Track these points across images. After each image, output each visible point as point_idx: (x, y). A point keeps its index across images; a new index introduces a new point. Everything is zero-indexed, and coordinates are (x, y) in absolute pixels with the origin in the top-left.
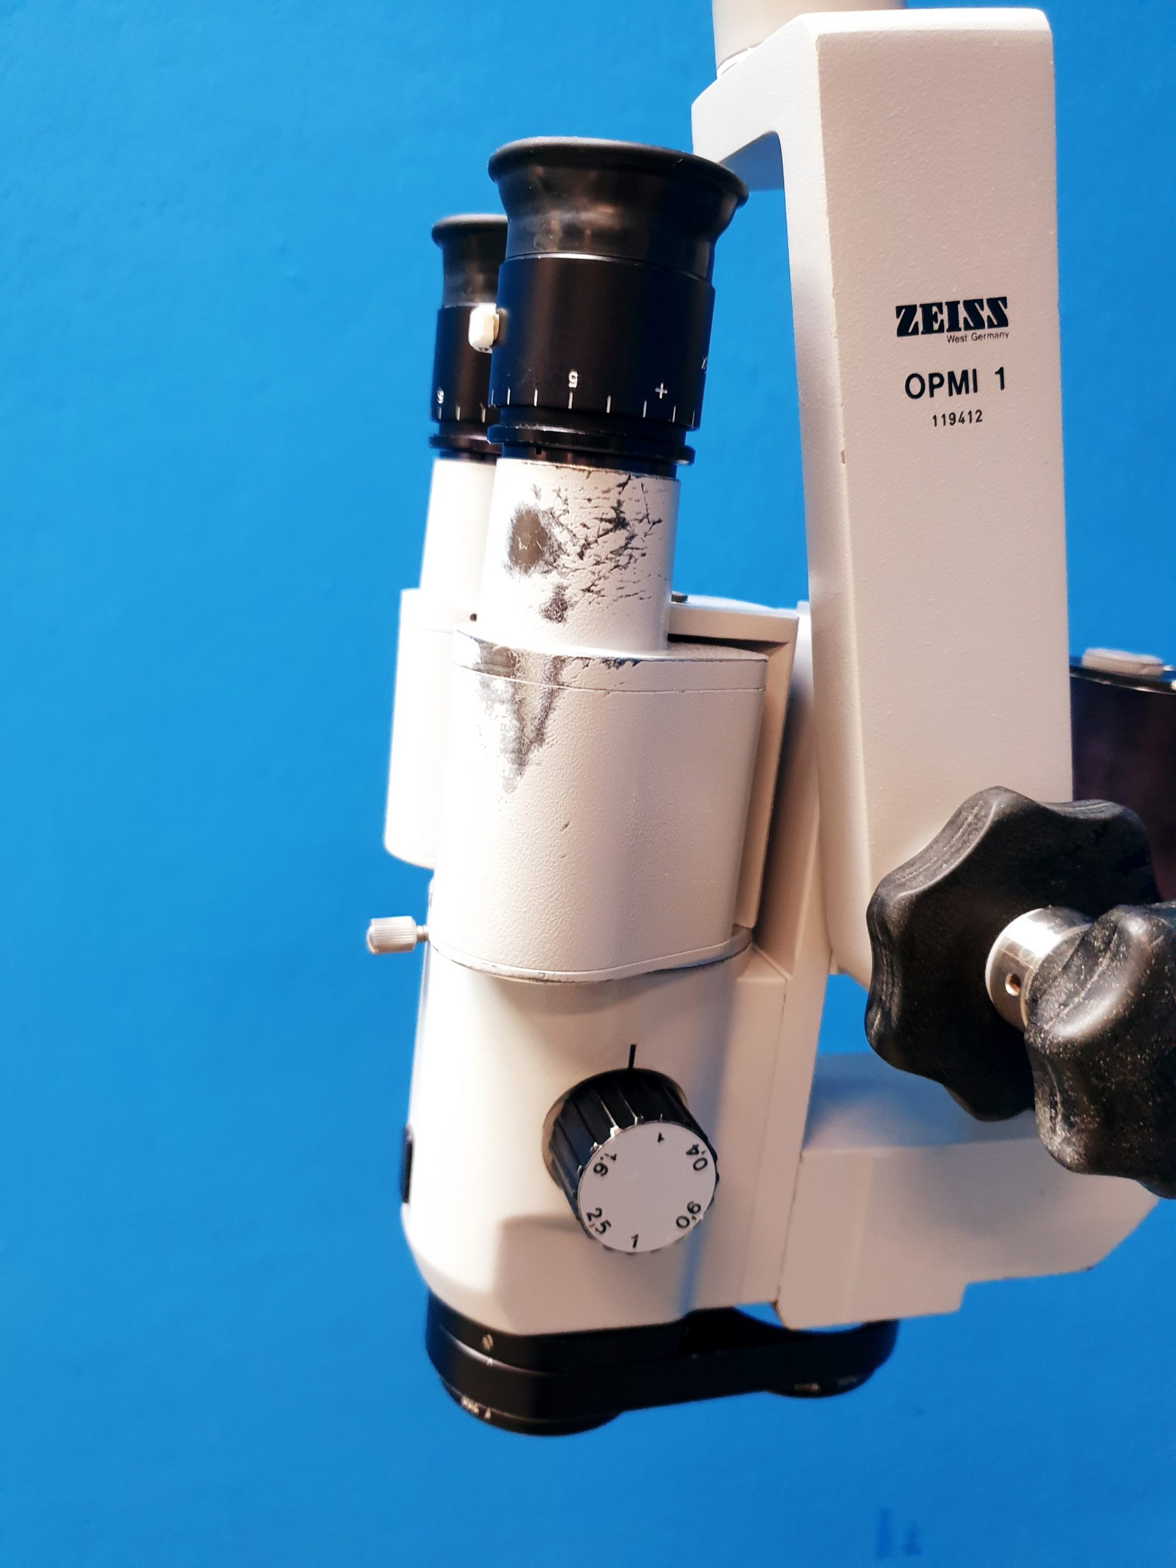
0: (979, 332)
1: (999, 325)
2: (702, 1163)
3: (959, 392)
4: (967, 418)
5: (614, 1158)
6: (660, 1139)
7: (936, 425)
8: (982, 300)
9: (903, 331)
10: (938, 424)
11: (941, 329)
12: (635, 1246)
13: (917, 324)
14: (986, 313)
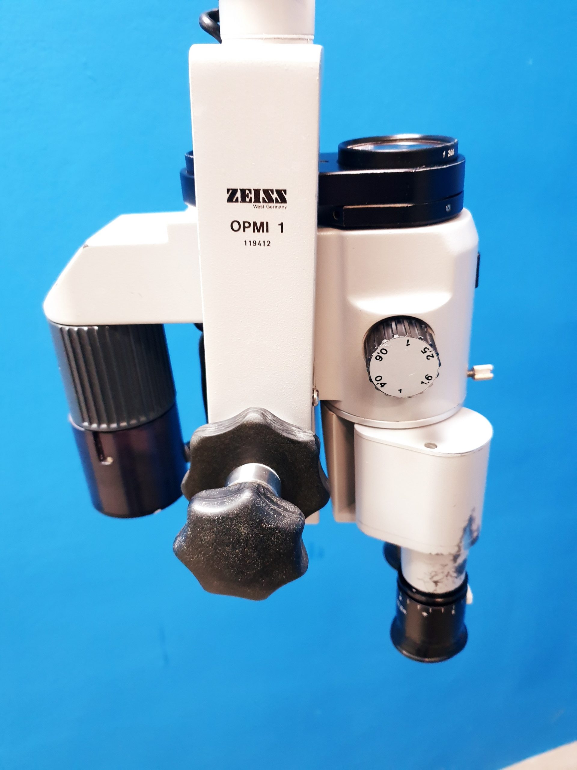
0: (270, 205)
1: (281, 203)
2: (378, 379)
3: (258, 231)
4: (262, 244)
5: (423, 383)
6: (400, 390)
7: (246, 245)
8: (273, 190)
9: (230, 200)
10: (247, 244)
11: (250, 201)
12: (408, 340)
13: (237, 198)
14: (275, 196)
